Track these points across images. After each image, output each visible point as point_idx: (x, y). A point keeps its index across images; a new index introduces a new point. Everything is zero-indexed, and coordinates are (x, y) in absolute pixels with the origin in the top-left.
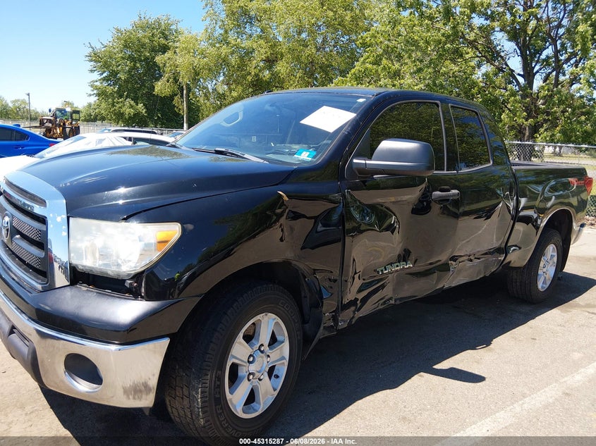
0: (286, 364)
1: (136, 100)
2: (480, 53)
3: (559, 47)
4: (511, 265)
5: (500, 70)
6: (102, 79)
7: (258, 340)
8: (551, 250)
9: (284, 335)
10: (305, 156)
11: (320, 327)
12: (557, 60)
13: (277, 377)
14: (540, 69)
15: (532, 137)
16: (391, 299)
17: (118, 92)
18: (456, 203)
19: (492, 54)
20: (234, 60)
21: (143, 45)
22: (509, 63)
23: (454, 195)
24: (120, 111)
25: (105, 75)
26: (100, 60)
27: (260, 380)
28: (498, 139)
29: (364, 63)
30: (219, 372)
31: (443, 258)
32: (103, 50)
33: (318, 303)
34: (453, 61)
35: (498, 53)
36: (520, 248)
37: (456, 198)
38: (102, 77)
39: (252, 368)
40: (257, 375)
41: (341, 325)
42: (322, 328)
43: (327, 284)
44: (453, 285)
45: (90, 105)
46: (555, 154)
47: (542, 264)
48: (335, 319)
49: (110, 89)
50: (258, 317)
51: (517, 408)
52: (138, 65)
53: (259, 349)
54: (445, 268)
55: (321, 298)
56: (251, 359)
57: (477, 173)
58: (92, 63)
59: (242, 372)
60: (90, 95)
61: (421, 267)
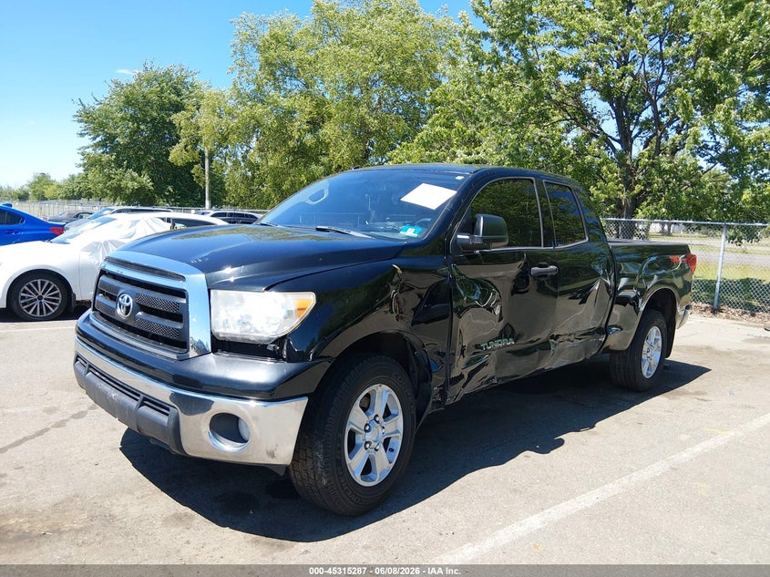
0: (401, 437)
1: (139, 170)
2: (569, 115)
3: (659, 109)
4: (611, 348)
5: (593, 135)
6: (95, 144)
7: (373, 410)
8: (654, 333)
9: (397, 408)
10: (411, 233)
11: (429, 402)
12: (659, 124)
13: (392, 450)
14: (640, 133)
15: (633, 213)
16: (493, 377)
17: (116, 161)
18: (555, 280)
19: (583, 117)
20: (270, 121)
21: (148, 102)
22: (603, 127)
23: (552, 271)
24: (119, 185)
25: (98, 139)
26: (93, 121)
27: (376, 450)
28: (593, 214)
29: (433, 125)
30: (340, 435)
31: (543, 336)
32: (97, 107)
33: (427, 378)
34: (538, 124)
35: (590, 116)
36: (622, 329)
37: (554, 274)
38: (95, 142)
39: (369, 437)
40: (374, 445)
41: (449, 401)
42: (431, 402)
43: (435, 357)
44: (554, 367)
45: (73, 177)
46: (663, 233)
47: (645, 348)
48: (443, 393)
49: (106, 158)
50: (374, 387)
51: (625, 480)
52: (142, 127)
53: (375, 419)
54: (545, 346)
55: (431, 372)
56: (367, 428)
57: (571, 250)
58: (82, 124)
59: (359, 439)
60: (80, 165)
61: (522, 344)
